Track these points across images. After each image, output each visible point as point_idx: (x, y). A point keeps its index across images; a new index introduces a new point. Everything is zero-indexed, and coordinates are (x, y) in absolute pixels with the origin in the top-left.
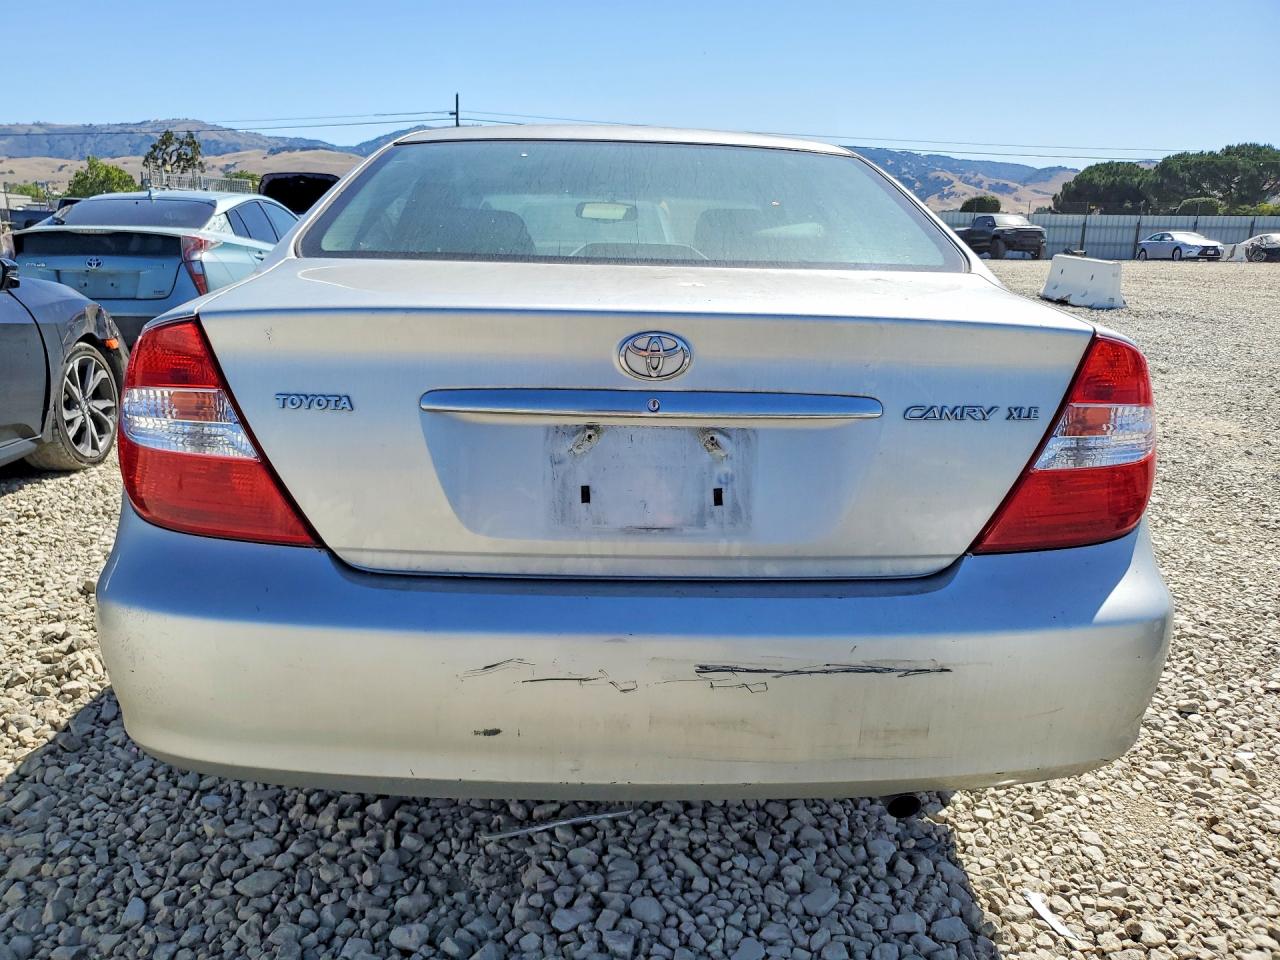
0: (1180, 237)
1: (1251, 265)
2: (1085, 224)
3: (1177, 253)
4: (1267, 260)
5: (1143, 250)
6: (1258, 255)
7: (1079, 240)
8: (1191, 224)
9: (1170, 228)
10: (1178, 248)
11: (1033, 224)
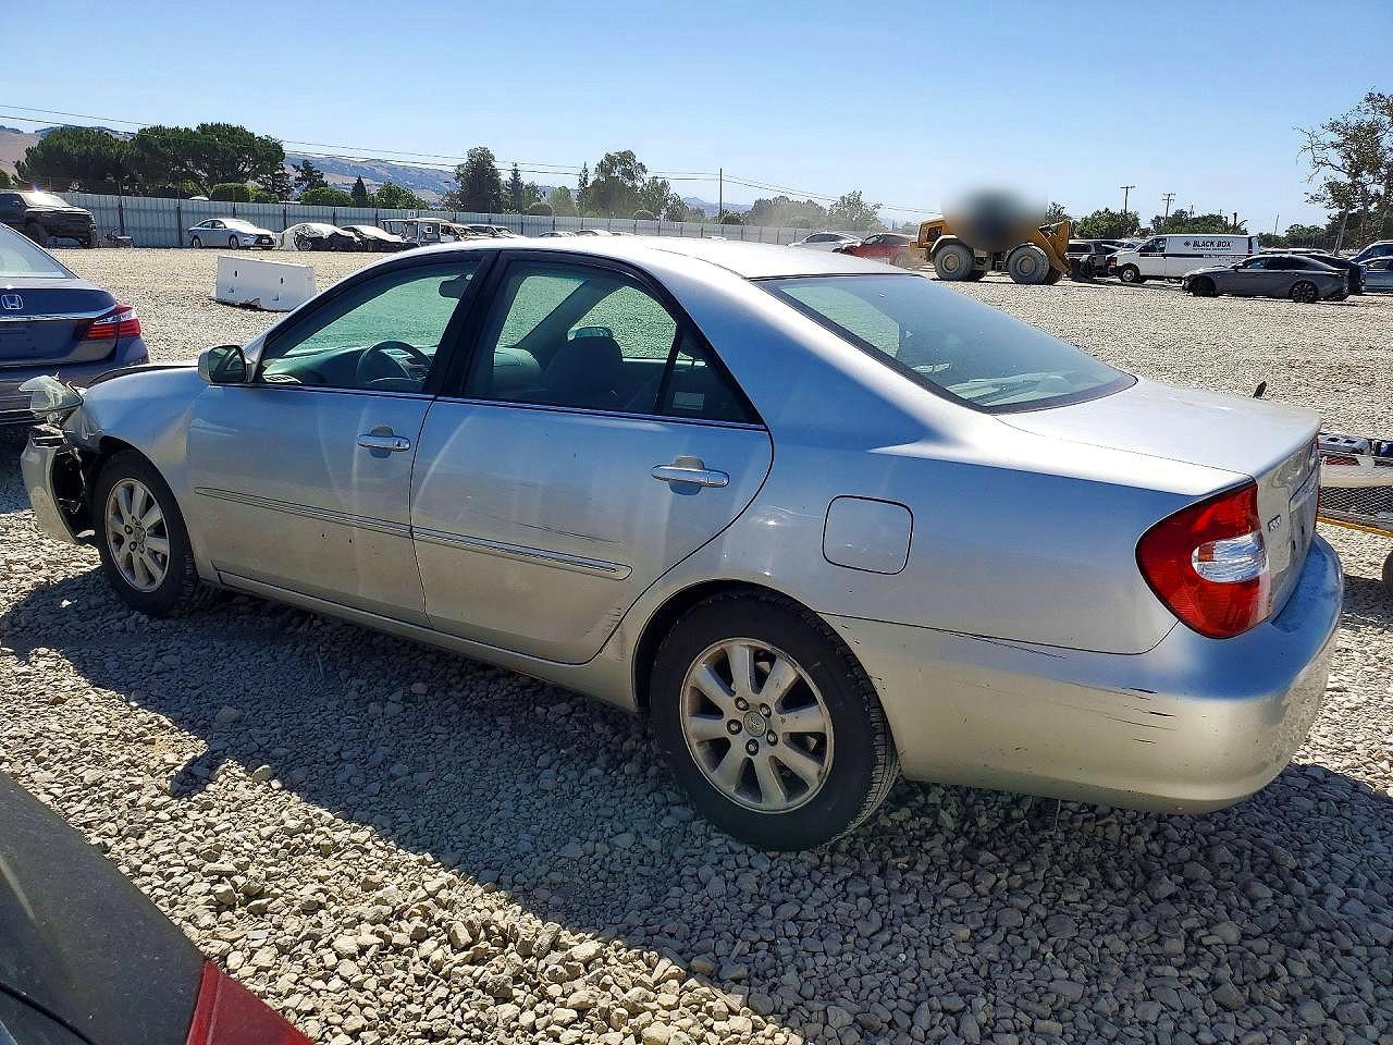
0: (232, 224)
1: (303, 254)
2: (120, 206)
3: (233, 241)
4: (313, 249)
5: (196, 237)
6: (305, 244)
7: (118, 224)
8: (230, 210)
9: (216, 214)
10: (233, 236)
11: (73, 205)
